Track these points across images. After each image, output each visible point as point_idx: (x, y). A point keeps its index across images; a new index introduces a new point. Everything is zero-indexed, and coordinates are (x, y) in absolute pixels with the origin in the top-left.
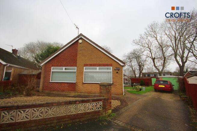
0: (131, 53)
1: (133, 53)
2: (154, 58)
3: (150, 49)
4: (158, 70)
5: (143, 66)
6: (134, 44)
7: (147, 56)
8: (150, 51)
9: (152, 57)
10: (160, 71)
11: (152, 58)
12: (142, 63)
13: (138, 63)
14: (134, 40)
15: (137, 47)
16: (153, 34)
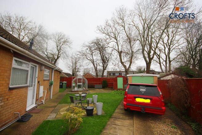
0: (93, 43)
1: (95, 43)
2: (121, 52)
3: (117, 40)
4: (125, 66)
5: (108, 61)
6: (99, 31)
7: (113, 49)
8: (117, 43)
9: (119, 50)
10: (127, 68)
11: (118, 52)
12: (106, 58)
13: (101, 56)
14: (98, 26)
15: (102, 36)
16: (120, 21)
